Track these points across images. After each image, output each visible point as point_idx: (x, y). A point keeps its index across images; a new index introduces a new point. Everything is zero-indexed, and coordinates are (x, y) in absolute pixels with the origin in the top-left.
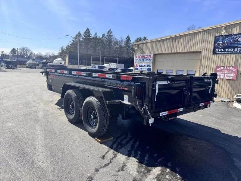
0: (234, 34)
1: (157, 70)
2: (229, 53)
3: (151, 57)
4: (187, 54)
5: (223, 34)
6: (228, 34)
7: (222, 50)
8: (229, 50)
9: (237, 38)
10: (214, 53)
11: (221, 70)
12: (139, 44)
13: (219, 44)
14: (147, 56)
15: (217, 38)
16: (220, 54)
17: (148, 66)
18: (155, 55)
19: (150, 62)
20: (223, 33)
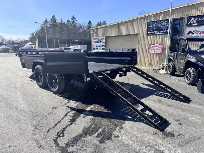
0: (159, 21)
1: (109, 49)
2: (157, 34)
3: (104, 39)
4: (129, 36)
5: (152, 21)
6: (155, 20)
7: (152, 32)
8: (157, 32)
9: (161, 23)
10: (148, 35)
11: (152, 47)
12: (94, 29)
13: (150, 28)
14: (101, 39)
15: (149, 23)
16: (151, 35)
17: (102, 46)
18: (107, 38)
19: (104, 43)
20: (153, 19)
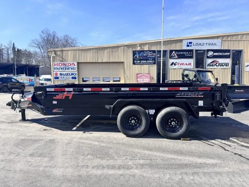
0: (145, 51)
1: (83, 78)
2: (143, 64)
3: (75, 65)
4: (111, 64)
5: (138, 50)
6: (141, 50)
7: (139, 62)
8: (143, 61)
9: (147, 53)
10: (134, 63)
11: (140, 76)
12: (56, 51)
13: (136, 57)
14: (69, 65)
15: (134, 52)
16: (138, 64)
17: (72, 74)
19: (75, 70)
20: (139, 49)
